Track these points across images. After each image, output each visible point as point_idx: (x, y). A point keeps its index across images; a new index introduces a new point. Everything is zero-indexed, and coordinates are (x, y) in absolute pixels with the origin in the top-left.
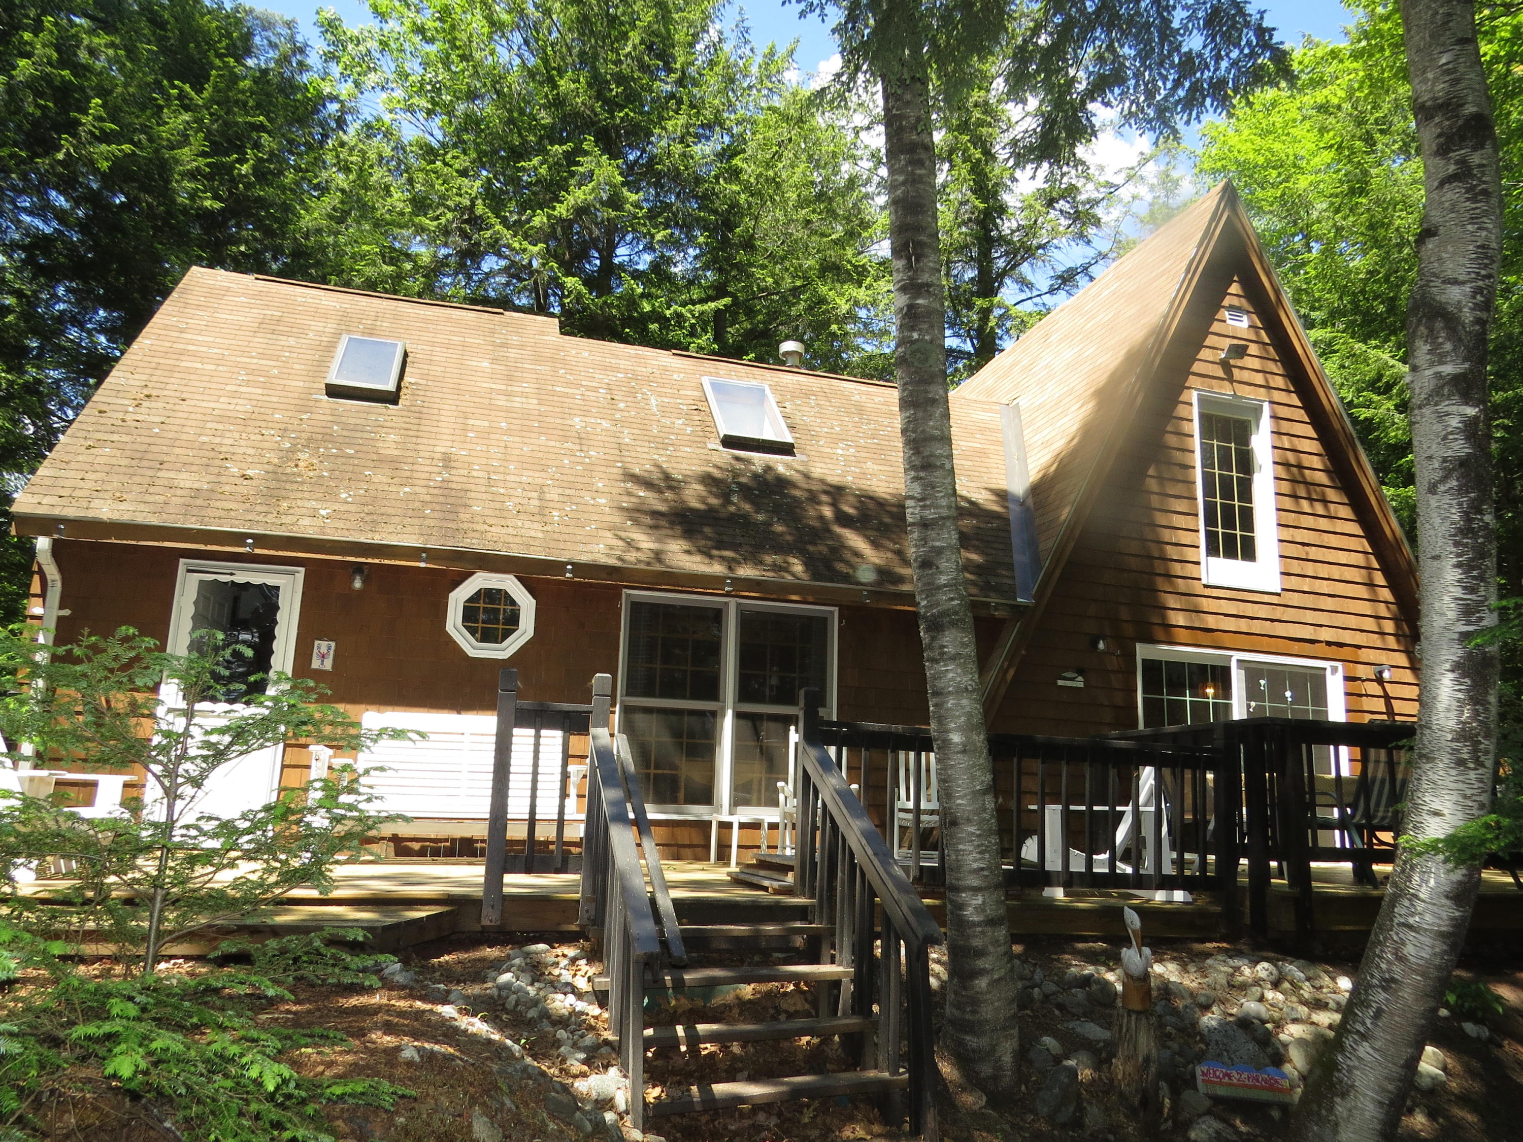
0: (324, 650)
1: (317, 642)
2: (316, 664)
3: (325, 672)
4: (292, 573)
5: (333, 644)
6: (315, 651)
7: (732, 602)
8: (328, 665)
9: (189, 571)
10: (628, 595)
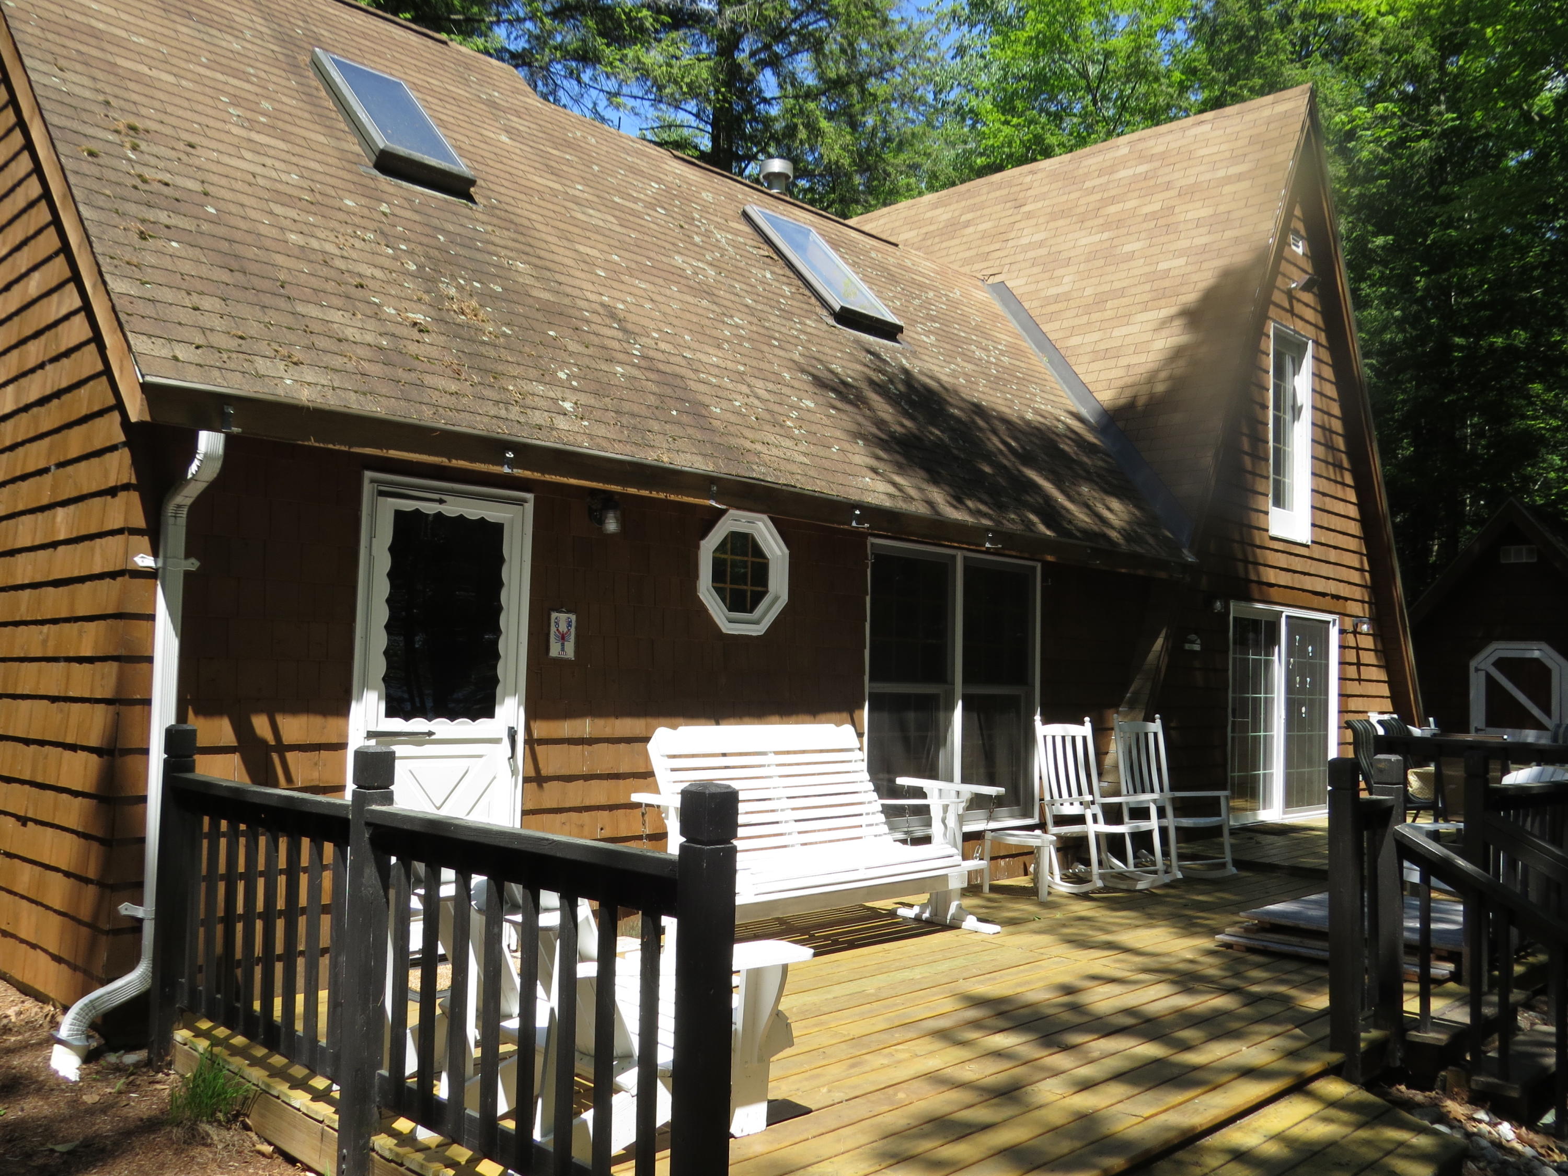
0: (563, 628)
1: (554, 615)
2: (555, 650)
3: (567, 661)
4: (521, 502)
5: (573, 617)
6: (553, 629)
7: (960, 556)
8: (569, 652)
9: (382, 494)
10: (872, 544)
